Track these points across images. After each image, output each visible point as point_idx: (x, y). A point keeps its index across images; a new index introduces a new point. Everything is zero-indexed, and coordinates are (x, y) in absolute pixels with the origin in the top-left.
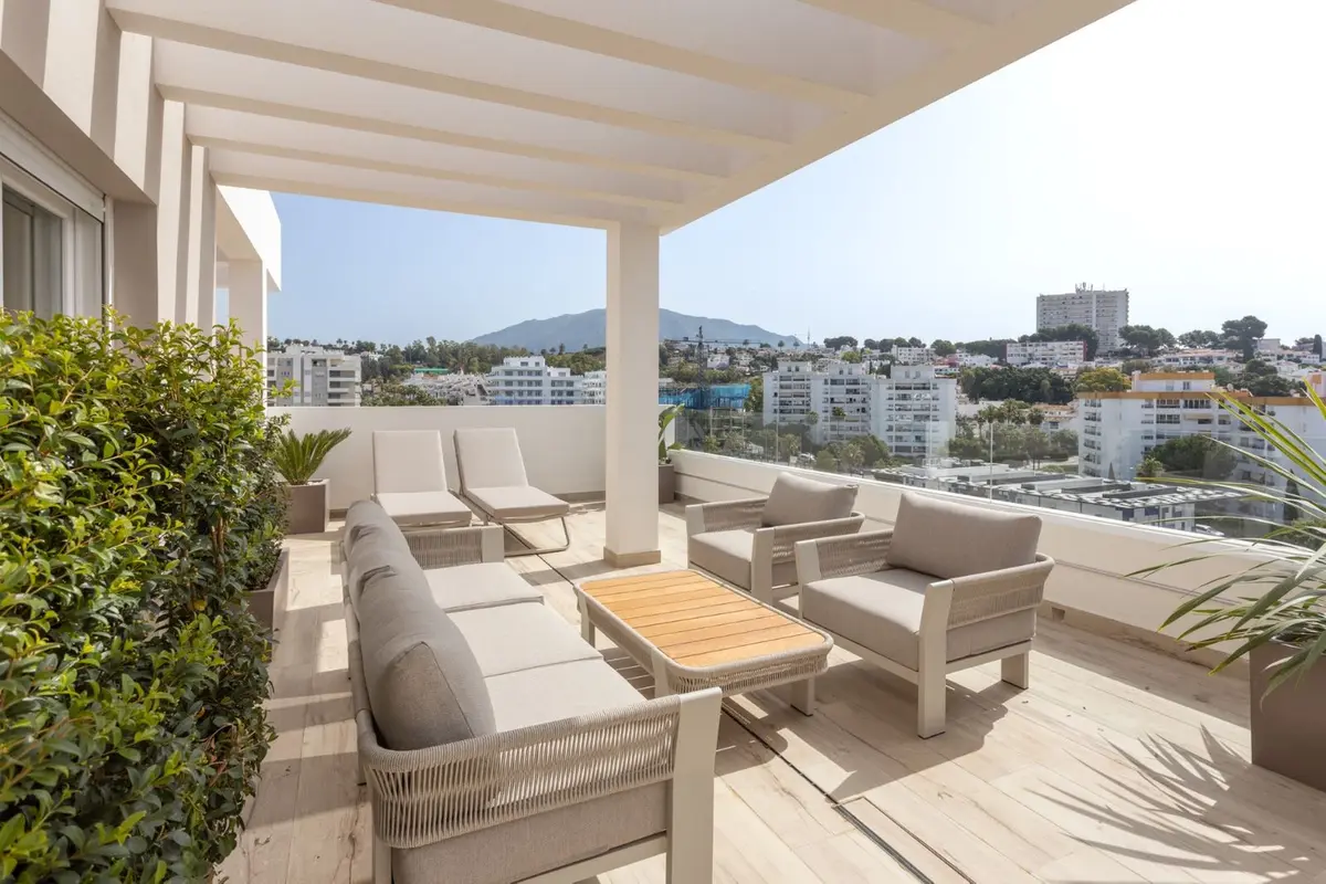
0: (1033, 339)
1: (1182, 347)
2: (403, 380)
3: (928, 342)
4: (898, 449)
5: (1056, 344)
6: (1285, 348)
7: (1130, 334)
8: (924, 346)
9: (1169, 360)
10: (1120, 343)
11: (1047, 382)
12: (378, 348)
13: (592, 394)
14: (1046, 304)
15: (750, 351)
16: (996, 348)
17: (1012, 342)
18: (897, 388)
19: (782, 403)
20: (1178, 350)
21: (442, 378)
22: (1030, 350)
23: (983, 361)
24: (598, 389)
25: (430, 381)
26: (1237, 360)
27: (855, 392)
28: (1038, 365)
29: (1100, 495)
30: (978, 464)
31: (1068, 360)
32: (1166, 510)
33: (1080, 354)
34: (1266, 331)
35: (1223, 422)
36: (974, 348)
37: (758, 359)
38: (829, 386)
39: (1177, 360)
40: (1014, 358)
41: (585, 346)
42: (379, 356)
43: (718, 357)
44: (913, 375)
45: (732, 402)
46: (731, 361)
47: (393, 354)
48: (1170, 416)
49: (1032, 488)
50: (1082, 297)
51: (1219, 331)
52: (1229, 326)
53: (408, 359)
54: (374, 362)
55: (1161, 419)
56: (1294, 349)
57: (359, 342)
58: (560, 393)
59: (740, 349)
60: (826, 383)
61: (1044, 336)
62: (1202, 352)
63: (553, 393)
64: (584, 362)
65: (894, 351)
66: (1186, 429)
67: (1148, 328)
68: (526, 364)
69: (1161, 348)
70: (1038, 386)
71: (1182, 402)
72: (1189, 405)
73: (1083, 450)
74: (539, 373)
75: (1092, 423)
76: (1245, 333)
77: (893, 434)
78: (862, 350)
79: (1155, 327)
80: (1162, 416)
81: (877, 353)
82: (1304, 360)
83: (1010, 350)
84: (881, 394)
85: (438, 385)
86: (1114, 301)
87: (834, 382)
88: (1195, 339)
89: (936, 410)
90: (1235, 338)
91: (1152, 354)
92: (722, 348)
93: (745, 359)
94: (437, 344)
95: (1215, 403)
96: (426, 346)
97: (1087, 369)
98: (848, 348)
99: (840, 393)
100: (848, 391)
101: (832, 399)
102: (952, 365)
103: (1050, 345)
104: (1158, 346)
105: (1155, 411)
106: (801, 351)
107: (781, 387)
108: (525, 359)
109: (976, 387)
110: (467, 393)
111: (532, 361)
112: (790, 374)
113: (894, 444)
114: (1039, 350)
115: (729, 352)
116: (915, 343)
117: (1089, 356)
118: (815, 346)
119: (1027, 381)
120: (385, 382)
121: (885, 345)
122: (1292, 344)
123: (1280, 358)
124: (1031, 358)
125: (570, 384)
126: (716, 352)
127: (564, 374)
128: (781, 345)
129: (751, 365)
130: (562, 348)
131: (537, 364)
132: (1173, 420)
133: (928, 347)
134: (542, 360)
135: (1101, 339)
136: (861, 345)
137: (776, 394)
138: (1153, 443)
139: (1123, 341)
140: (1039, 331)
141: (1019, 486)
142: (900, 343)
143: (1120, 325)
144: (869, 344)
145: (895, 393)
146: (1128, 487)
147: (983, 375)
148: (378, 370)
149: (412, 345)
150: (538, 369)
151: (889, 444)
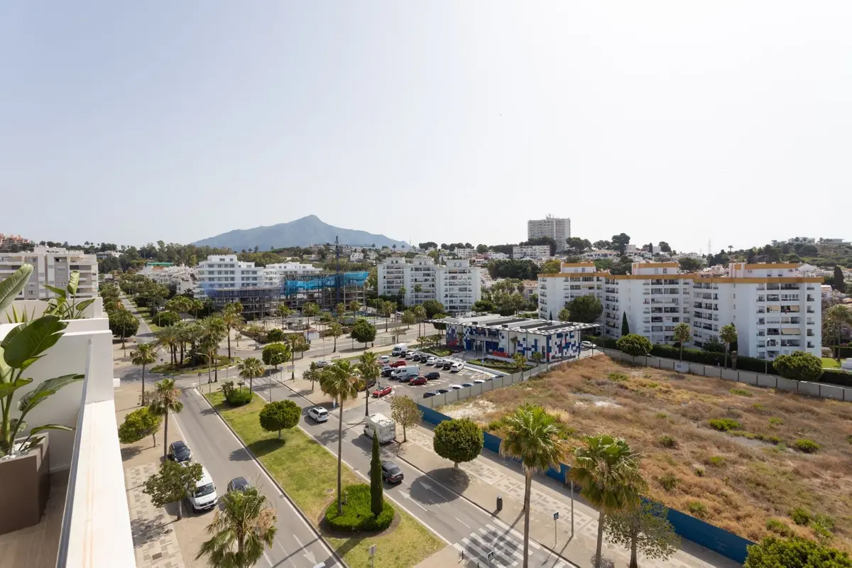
0: (526, 244)
1: (595, 249)
2: (137, 271)
3: (475, 245)
4: (451, 307)
5: (537, 247)
6: (638, 249)
7: (570, 241)
8: (473, 248)
9: (588, 256)
10: (567, 247)
11: (530, 268)
12: (119, 248)
13: (271, 279)
14: (533, 225)
15: (377, 251)
16: (507, 249)
17: (516, 245)
18: (450, 273)
19: (388, 282)
20: (593, 251)
21: (166, 269)
22: (524, 250)
23: (501, 257)
24: (274, 276)
25: (158, 271)
26: (617, 255)
27: (429, 275)
28: (528, 258)
29: (536, 329)
30: (485, 315)
31: (542, 255)
32: (567, 335)
33: (548, 252)
34: (630, 241)
35: (598, 288)
36: (498, 249)
37: (381, 255)
38: (414, 272)
39: (592, 256)
40: (516, 256)
41: (272, 248)
42: (120, 254)
43: (357, 254)
44: (458, 265)
45: (359, 282)
46: (364, 256)
47: (131, 252)
48: (576, 286)
49: (506, 326)
50: (549, 222)
51: (611, 241)
52: (615, 238)
53: (142, 256)
54: (115, 258)
55: (572, 288)
56: (642, 250)
57: (103, 244)
58: (248, 278)
59: (370, 249)
60: (412, 270)
61: (531, 242)
62: (604, 251)
63: (243, 279)
64: (270, 258)
65: (456, 250)
66: (583, 292)
67: (579, 239)
68: (224, 260)
69: (585, 249)
70: (525, 270)
71: (581, 279)
72: (585, 279)
73: (540, 305)
74: (232, 266)
75: (543, 290)
76: (622, 241)
77: (448, 299)
78: (439, 250)
79: (582, 238)
80: (573, 286)
81: (447, 251)
82: (646, 256)
83: (515, 250)
84: (441, 276)
85: (162, 274)
86: (562, 224)
87: (417, 269)
88: (601, 245)
89: (470, 285)
90: (617, 244)
91: (581, 253)
92: (359, 249)
93: (373, 256)
94: (165, 246)
95: (595, 278)
96: (157, 247)
97: (551, 261)
98: (432, 249)
99: (420, 276)
100: (425, 275)
101: (416, 280)
102: (486, 258)
103: (534, 247)
104: (584, 248)
105: (569, 283)
106: (406, 251)
107: (388, 273)
108: (223, 257)
109: (496, 270)
110: (183, 279)
111: (227, 258)
112: (393, 265)
113: (448, 305)
114: (529, 250)
115: (363, 251)
116: (468, 246)
117: (552, 254)
118: (414, 247)
119: (520, 267)
120: (124, 272)
121: (452, 247)
122: (641, 247)
123: (636, 254)
124: (525, 255)
125: (255, 272)
126: (355, 251)
127: (251, 266)
128: (394, 247)
129: (376, 259)
130: (256, 248)
131: (231, 260)
132: (578, 287)
133: (475, 248)
134: (235, 257)
135: (558, 244)
136: (439, 247)
137: (385, 277)
138: (569, 300)
139: (567, 246)
140: (529, 240)
141: (500, 326)
142: (460, 246)
143: (567, 237)
144: (444, 246)
145: (449, 275)
146: (551, 324)
147: (500, 263)
148: (119, 264)
149: (146, 247)
150: (232, 263)
151: (445, 305)
